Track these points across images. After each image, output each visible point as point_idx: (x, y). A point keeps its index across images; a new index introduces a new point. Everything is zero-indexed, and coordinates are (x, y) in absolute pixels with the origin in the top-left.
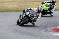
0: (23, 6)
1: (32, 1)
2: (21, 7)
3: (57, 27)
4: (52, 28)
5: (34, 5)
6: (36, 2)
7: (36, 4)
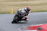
0: (3, 10)
1: (10, 6)
2: (1, 10)
3: (30, 26)
4: (26, 26)
5: (12, 9)
6: (13, 6)
7: (13, 8)
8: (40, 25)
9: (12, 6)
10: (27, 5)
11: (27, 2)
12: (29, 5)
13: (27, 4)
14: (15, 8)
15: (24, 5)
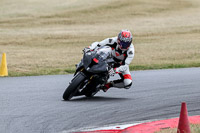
8: (123, 127)
9: (5, 44)
10: (67, 41)
11: (68, 27)
12: (76, 40)
13: (66, 37)
14: (19, 55)
15: (54, 41)
